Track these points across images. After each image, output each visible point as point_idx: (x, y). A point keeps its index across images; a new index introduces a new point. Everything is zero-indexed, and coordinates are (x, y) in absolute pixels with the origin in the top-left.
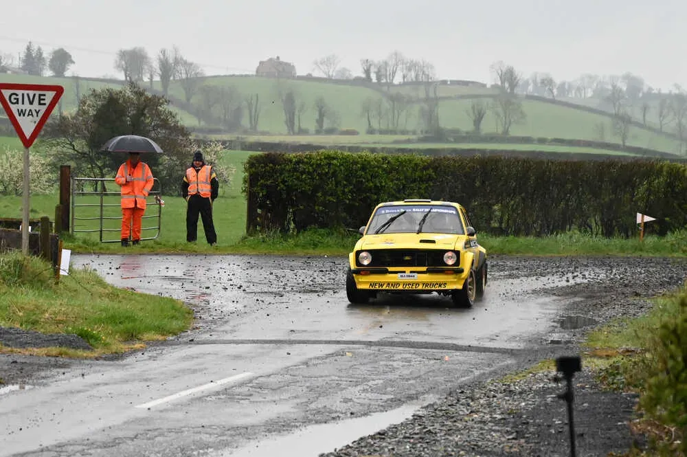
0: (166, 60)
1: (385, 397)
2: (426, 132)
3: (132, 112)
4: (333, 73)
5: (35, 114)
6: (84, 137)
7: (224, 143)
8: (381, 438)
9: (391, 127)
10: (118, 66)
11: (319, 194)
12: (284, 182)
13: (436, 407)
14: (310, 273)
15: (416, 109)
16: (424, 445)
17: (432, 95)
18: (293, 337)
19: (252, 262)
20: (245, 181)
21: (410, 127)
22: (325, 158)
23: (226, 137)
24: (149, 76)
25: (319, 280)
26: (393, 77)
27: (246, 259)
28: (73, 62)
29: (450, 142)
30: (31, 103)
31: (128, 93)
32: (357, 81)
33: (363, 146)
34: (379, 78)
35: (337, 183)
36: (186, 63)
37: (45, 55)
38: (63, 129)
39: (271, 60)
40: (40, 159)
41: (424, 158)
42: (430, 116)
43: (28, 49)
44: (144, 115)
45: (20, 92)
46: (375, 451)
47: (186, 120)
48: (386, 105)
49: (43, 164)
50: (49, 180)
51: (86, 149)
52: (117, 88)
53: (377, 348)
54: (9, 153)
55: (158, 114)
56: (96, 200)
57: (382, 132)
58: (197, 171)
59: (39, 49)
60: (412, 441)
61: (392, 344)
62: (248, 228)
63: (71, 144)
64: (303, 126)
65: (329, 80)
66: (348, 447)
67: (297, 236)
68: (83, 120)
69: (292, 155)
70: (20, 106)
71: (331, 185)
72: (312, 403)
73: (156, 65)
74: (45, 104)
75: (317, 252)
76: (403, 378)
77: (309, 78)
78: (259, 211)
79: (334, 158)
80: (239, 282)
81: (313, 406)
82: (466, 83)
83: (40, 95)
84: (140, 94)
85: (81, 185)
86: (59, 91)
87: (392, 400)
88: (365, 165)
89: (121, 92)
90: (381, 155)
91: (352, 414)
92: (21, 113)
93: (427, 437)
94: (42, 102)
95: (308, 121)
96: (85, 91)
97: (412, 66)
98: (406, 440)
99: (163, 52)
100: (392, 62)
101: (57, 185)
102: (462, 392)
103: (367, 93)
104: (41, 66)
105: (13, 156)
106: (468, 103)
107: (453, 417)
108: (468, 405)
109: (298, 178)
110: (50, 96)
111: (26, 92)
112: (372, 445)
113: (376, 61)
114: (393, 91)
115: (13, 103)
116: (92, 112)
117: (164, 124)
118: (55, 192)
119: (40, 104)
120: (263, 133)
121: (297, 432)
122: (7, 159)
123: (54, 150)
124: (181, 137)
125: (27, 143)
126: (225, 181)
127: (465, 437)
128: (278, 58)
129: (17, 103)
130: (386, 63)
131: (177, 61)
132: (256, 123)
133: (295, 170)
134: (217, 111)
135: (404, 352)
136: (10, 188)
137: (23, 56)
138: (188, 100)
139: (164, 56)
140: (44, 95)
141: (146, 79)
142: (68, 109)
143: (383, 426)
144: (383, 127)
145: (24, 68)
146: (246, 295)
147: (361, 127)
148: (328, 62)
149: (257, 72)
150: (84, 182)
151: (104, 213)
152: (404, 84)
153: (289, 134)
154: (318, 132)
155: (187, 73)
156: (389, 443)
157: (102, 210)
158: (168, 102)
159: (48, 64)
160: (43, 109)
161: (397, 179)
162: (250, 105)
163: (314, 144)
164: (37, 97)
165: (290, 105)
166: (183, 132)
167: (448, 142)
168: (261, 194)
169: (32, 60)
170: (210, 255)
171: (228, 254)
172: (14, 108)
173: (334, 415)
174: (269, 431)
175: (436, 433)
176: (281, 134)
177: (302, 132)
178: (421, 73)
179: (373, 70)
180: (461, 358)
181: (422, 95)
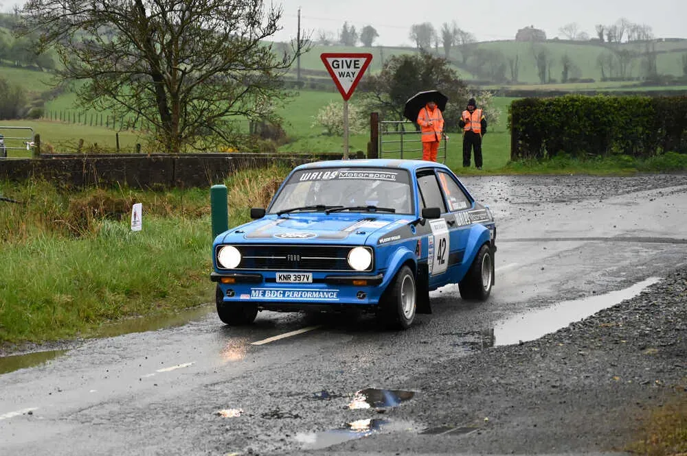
0: (448, 32)
1: (619, 279)
2: (647, 79)
3: (423, 71)
4: (575, 36)
5: (351, 75)
6: (387, 92)
7: (492, 92)
8: (616, 310)
9: (619, 75)
10: (412, 38)
11: (566, 128)
12: (538, 119)
13: (658, 286)
14: (560, 187)
15: (639, 61)
16: (651, 315)
17: (651, 50)
18: (548, 236)
19: (516, 180)
20: (509, 120)
21: (635, 75)
22: (570, 101)
23: (494, 87)
24: (434, 43)
25: (566, 193)
26: (621, 38)
27: (511, 178)
28: (378, 35)
29: (665, 85)
30: (349, 67)
31: (419, 57)
32: (593, 41)
33: (598, 90)
34: (610, 38)
35: (580, 119)
36: (462, 32)
37: (356, 31)
38: (371, 86)
39: (527, 28)
40: (354, 109)
41: (646, 98)
42: (650, 66)
43: (345, 27)
44: (431, 72)
45: (340, 59)
46: (613, 320)
47: (463, 75)
48: (615, 58)
49: (357, 113)
50: (362, 124)
51: (389, 100)
52: (411, 54)
53: (611, 243)
54: (332, 104)
55: (443, 71)
56: (398, 138)
57: (612, 79)
58: (471, 113)
59: (353, 27)
60: (640, 312)
61: (623, 239)
62: (512, 155)
63: (378, 97)
64: (552, 78)
65: (571, 42)
66: (591, 317)
67: (550, 159)
68: (386, 79)
69: (544, 99)
70: (340, 70)
71: (575, 120)
72: (563, 284)
73: (440, 35)
74: (359, 68)
75: (565, 171)
76: (631, 265)
77: (556, 40)
78: (520, 142)
79: (576, 101)
80: (506, 196)
81: (564, 287)
82: (677, 40)
83: (355, 61)
84: (428, 57)
85: (386, 126)
86: (369, 57)
87: (624, 281)
88: (600, 105)
89: (414, 57)
90: (613, 97)
91: (594, 292)
92: (342, 75)
93: (651, 309)
94: (357, 66)
95: (556, 72)
96: (387, 57)
97: (635, 28)
98: (635, 311)
99: (446, 25)
100: (619, 26)
101: (368, 128)
102: (678, 275)
103: (600, 50)
104: (354, 39)
105: (335, 107)
106: (679, 55)
107: (671, 294)
108: (684, 284)
109: (549, 117)
110: (362, 61)
111: (344, 59)
112: (610, 316)
113: (607, 26)
114: (621, 49)
115: (334, 67)
116: (393, 72)
117: (447, 79)
118: (366, 133)
119: (355, 67)
120: (523, 84)
121: (552, 307)
122: (331, 109)
123: (366, 101)
124: (460, 89)
125: (346, 97)
126: (494, 121)
127: (681, 308)
128: (532, 27)
129: (338, 67)
130: (615, 27)
131: (455, 32)
132: (516, 75)
133: (547, 110)
134: (487, 67)
135: (633, 245)
136: (333, 131)
137: (341, 32)
138: (465, 59)
139: (446, 28)
140: (358, 61)
141: (433, 46)
142: (375, 71)
143: (618, 301)
144: (614, 76)
145: (341, 42)
146: (512, 205)
147: (597, 76)
148: (569, 28)
149: (517, 37)
150: (388, 124)
151: (404, 147)
152: (630, 42)
153: (541, 84)
154: (564, 81)
155: (463, 41)
156: (623, 314)
157: (402, 145)
158: (449, 62)
159: (359, 37)
160: (357, 71)
161: (626, 115)
162: (511, 62)
163: (560, 90)
164: (353, 63)
165: (542, 62)
166: (461, 84)
167: (663, 85)
168: (521, 130)
169: (347, 35)
170: (484, 176)
171: (497, 175)
172: (336, 71)
173: (581, 293)
174: (531, 306)
175: (659, 306)
176: (536, 84)
177: (552, 81)
178: (642, 34)
179: (605, 32)
180: (677, 249)
181: (643, 50)
